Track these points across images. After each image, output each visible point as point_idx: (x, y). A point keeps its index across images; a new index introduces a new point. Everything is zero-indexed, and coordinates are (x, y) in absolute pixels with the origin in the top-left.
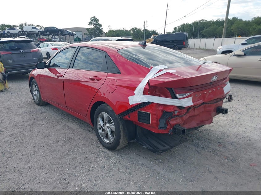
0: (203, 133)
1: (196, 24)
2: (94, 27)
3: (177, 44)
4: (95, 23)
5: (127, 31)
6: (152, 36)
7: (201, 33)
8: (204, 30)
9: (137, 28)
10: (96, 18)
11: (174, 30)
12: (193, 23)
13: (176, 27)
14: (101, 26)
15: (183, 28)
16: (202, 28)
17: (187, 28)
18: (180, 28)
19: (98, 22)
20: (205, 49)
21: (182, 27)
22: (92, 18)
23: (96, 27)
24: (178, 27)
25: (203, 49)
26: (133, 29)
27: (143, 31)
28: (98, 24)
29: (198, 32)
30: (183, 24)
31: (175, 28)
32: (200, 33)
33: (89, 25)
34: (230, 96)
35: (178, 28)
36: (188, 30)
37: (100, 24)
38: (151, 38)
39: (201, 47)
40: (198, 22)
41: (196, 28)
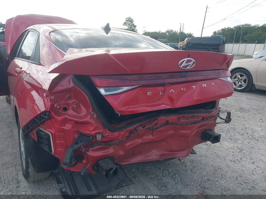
0: (186, 166)
1: (239, 28)
2: (129, 27)
3: (211, 48)
4: (130, 24)
5: (163, 33)
6: (186, 39)
7: (244, 38)
8: (247, 35)
9: (173, 31)
10: (132, 19)
11: (214, 34)
12: (235, 27)
13: (216, 31)
14: (135, 26)
15: (224, 32)
16: (245, 34)
17: (228, 33)
18: (220, 32)
19: (133, 23)
20: (244, 55)
21: (222, 31)
22: (127, 18)
23: (130, 27)
24: (218, 31)
25: (242, 55)
26: (169, 31)
27: (179, 33)
28: (132, 25)
29: (240, 38)
30: (223, 28)
31: (215, 33)
32: (242, 38)
33: (124, 25)
34: (229, 114)
35: (218, 33)
36: (229, 35)
37: (135, 25)
38: (185, 41)
39: (239, 53)
40: (241, 26)
41: (239, 33)
